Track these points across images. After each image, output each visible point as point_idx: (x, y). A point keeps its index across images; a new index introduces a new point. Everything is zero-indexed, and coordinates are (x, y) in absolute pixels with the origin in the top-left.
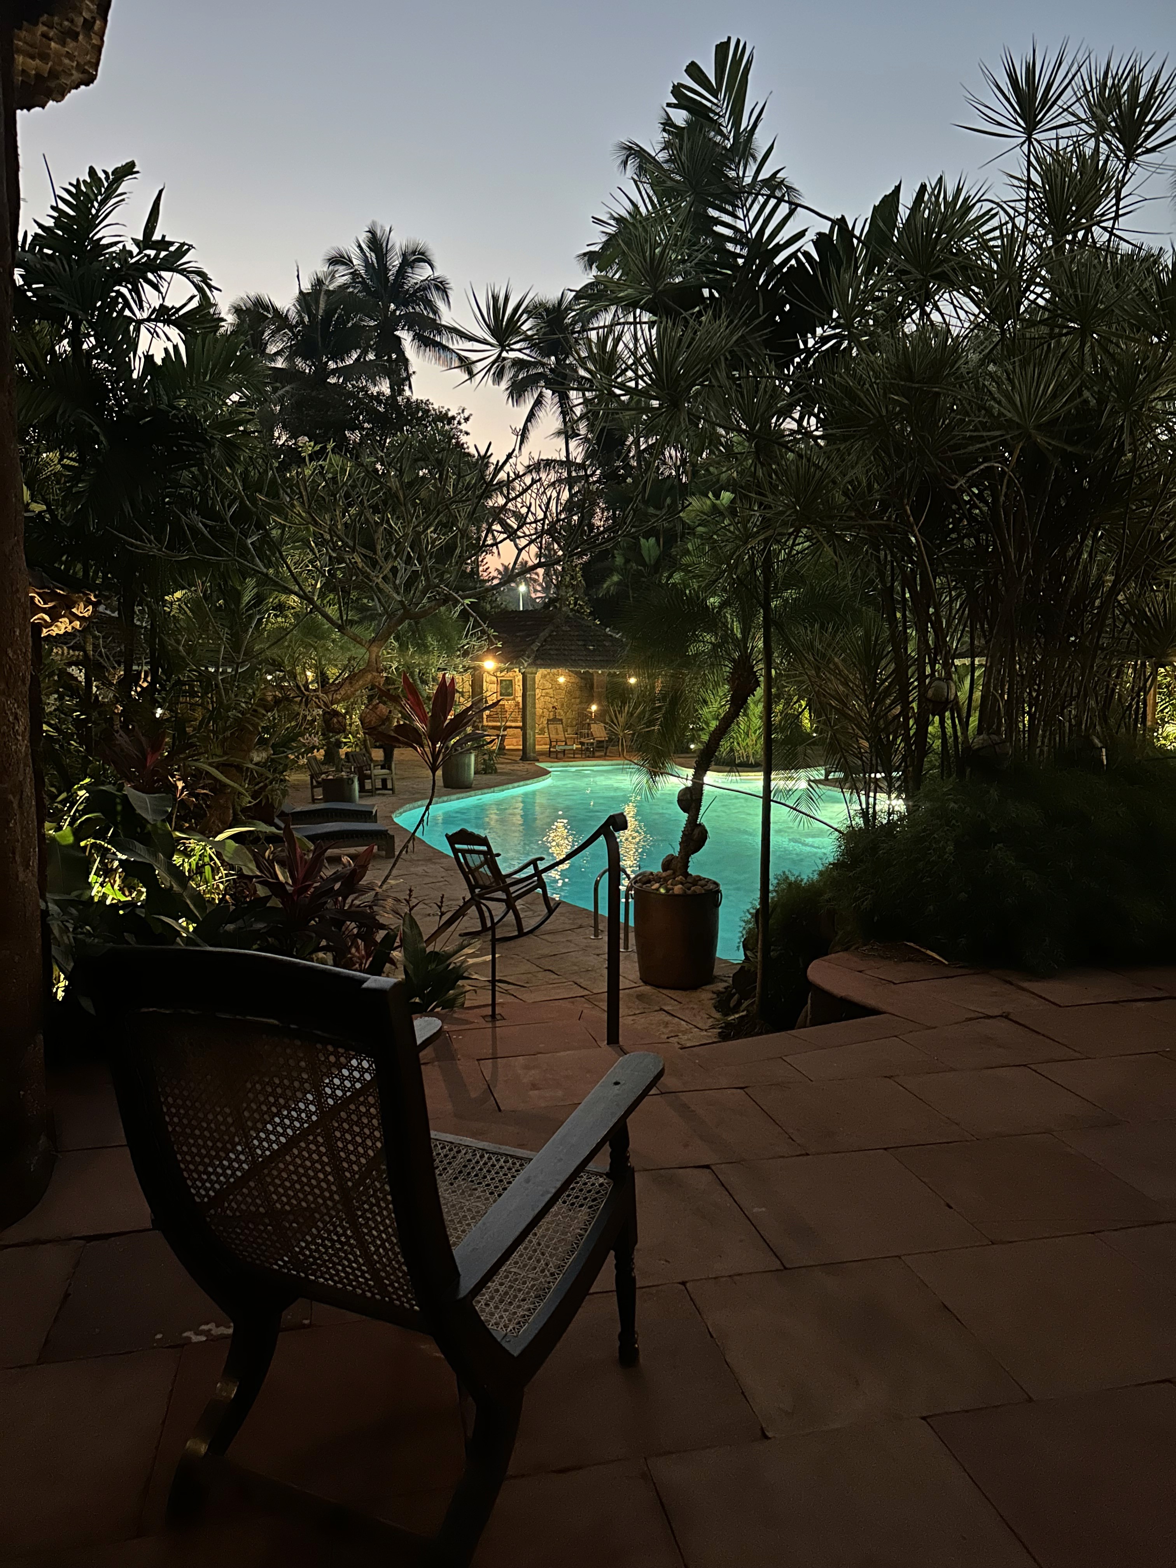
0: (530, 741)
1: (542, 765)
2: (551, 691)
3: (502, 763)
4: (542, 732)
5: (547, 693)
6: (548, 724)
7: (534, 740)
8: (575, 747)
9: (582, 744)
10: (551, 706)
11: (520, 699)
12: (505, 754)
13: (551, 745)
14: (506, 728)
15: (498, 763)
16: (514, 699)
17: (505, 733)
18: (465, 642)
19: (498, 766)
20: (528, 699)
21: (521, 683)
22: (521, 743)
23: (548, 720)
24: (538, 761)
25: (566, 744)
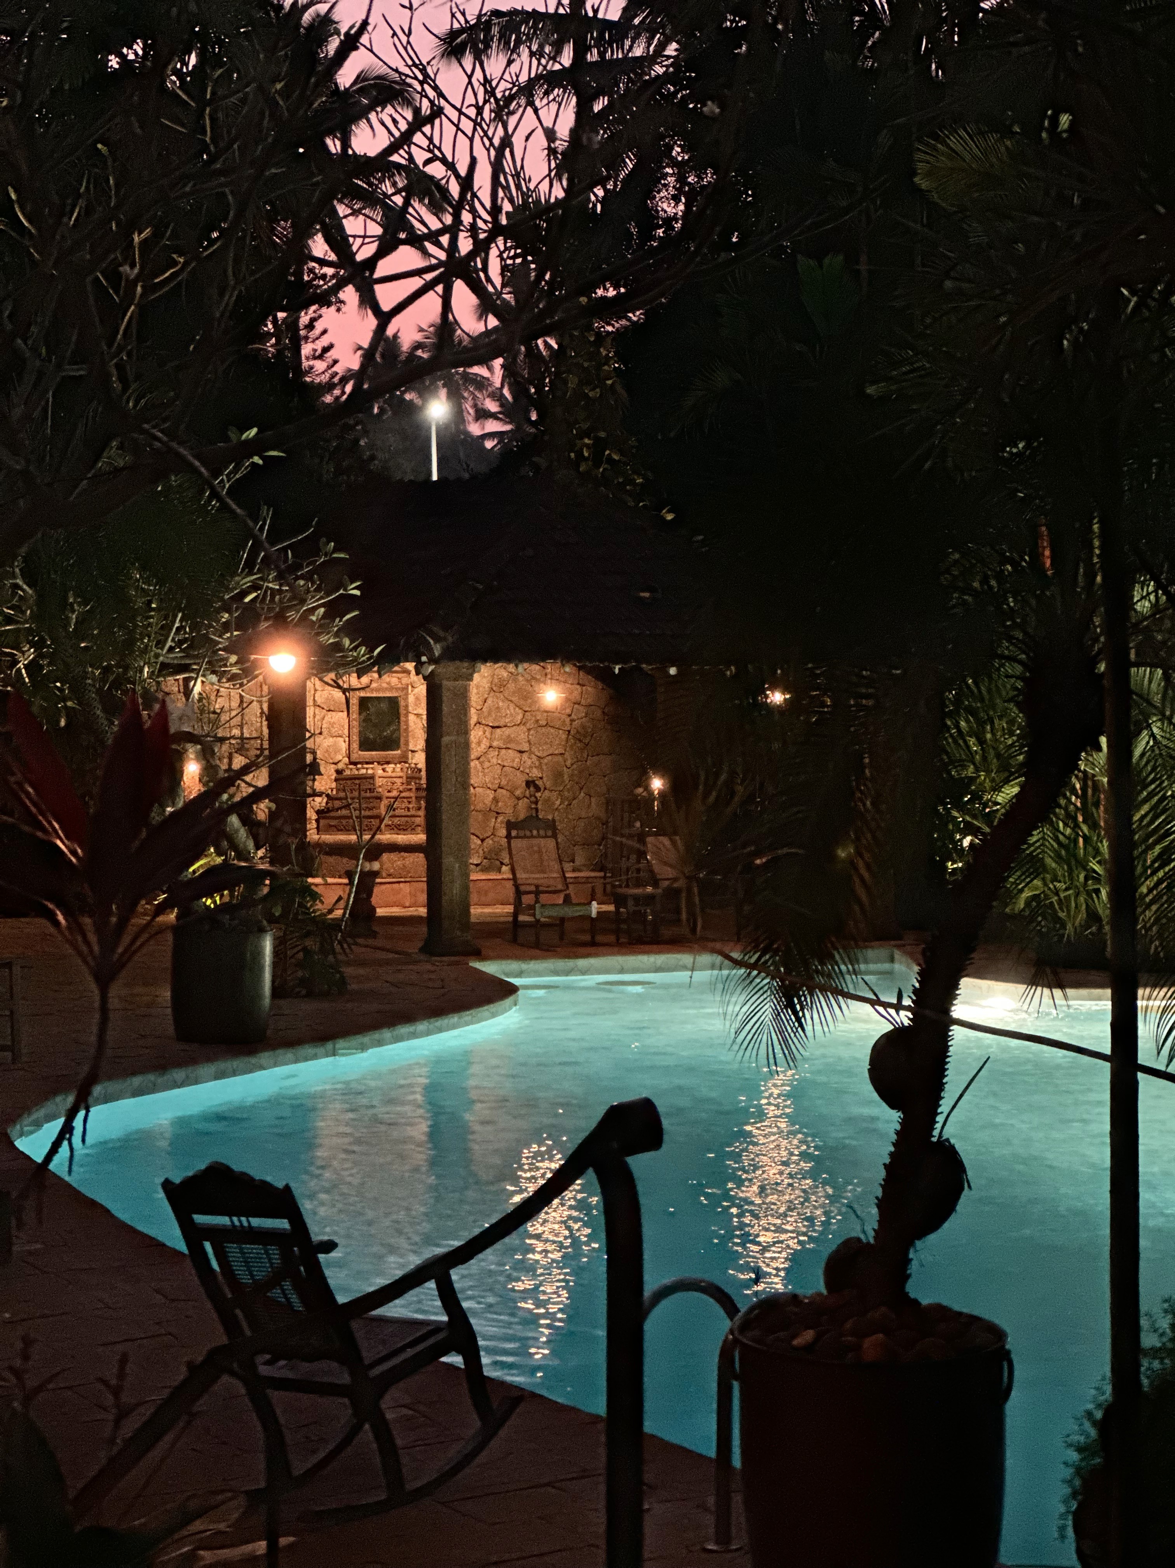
0: (452, 890)
1: (490, 968)
2: (521, 734)
3: (362, 963)
4: (492, 862)
5: (509, 740)
6: (509, 837)
7: (466, 888)
8: (595, 908)
9: (619, 900)
10: (520, 780)
11: (419, 759)
12: (374, 934)
13: (518, 903)
14: (376, 851)
15: (348, 964)
16: (403, 760)
17: (376, 866)
18: (247, 581)
19: (348, 971)
20: (449, 760)
21: (423, 711)
22: (423, 898)
23: (510, 826)
24: (479, 955)
25: (567, 900)
